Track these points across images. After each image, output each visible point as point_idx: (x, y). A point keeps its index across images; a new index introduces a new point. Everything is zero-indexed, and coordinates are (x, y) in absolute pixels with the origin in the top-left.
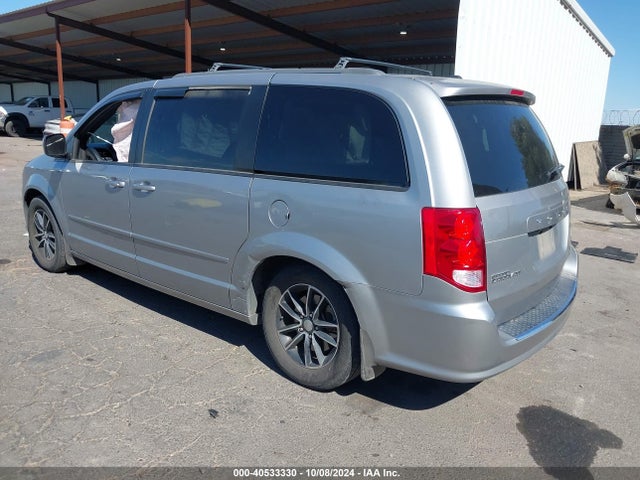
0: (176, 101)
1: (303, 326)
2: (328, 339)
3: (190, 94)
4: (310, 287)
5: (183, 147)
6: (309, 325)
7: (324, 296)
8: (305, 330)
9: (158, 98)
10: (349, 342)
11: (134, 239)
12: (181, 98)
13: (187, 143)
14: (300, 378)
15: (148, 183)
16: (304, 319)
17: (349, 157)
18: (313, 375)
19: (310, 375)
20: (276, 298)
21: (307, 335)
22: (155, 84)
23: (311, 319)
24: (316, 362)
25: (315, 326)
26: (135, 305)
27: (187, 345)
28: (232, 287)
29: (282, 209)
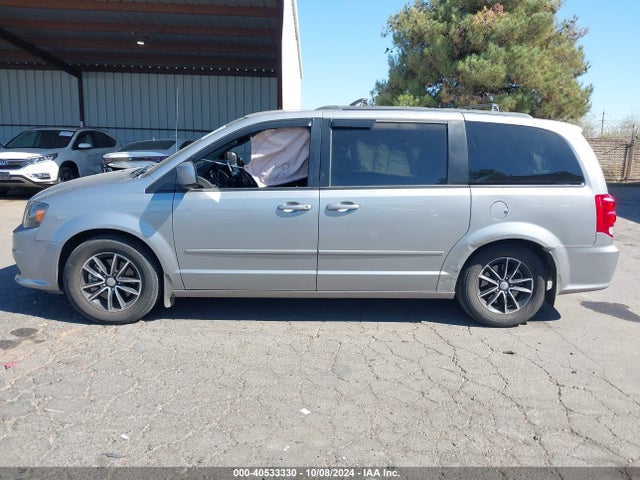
5: (363, 170)
6: (505, 285)
7: (520, 263)
8: (500, 289)
9: (334, 128)
11: (318, 256)
12: (367, 129)
13: (367, 166)
15: (347, 203)
20: (477, 273)
21: (503, 292)
24: (513, 308)
28: (443, 273)
29: (501, 207)
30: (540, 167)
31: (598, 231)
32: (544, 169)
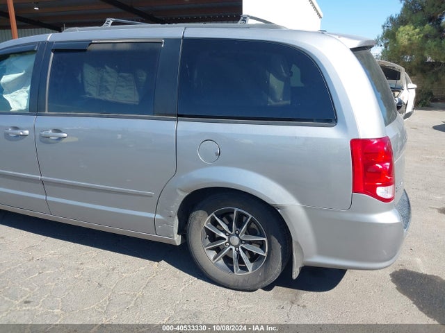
0: (79, 54)
1: (229, 242)
2: (256, 250)
3: (92, 47)
4: (236, 210)
5: (88, 96)
6: (235, 240)
7: (251, 216)
8: (230, 244)
9: (56, 51)
10: (280, 251)
11: (42, 182)
12: (85, 50)
13: (92, 92)
14: (231, 284)
15: (58, 131)
16: (230, 236)
17: (270, 100)
18: (244, 280)
19: (241, 281)
20: (202, 221)
21: (234, 248)
22: (50, 37)
23: (237, 235)
24: (245, 269)
25: (241, 241)
26: (44, 238)
27: (113, 269)
28: (158, 216)
29: (212, 147)
30: (279, 96)
31: (355, 189)
32: (284, 100)
